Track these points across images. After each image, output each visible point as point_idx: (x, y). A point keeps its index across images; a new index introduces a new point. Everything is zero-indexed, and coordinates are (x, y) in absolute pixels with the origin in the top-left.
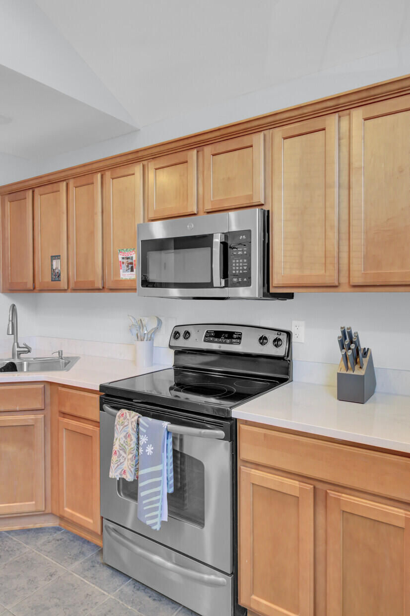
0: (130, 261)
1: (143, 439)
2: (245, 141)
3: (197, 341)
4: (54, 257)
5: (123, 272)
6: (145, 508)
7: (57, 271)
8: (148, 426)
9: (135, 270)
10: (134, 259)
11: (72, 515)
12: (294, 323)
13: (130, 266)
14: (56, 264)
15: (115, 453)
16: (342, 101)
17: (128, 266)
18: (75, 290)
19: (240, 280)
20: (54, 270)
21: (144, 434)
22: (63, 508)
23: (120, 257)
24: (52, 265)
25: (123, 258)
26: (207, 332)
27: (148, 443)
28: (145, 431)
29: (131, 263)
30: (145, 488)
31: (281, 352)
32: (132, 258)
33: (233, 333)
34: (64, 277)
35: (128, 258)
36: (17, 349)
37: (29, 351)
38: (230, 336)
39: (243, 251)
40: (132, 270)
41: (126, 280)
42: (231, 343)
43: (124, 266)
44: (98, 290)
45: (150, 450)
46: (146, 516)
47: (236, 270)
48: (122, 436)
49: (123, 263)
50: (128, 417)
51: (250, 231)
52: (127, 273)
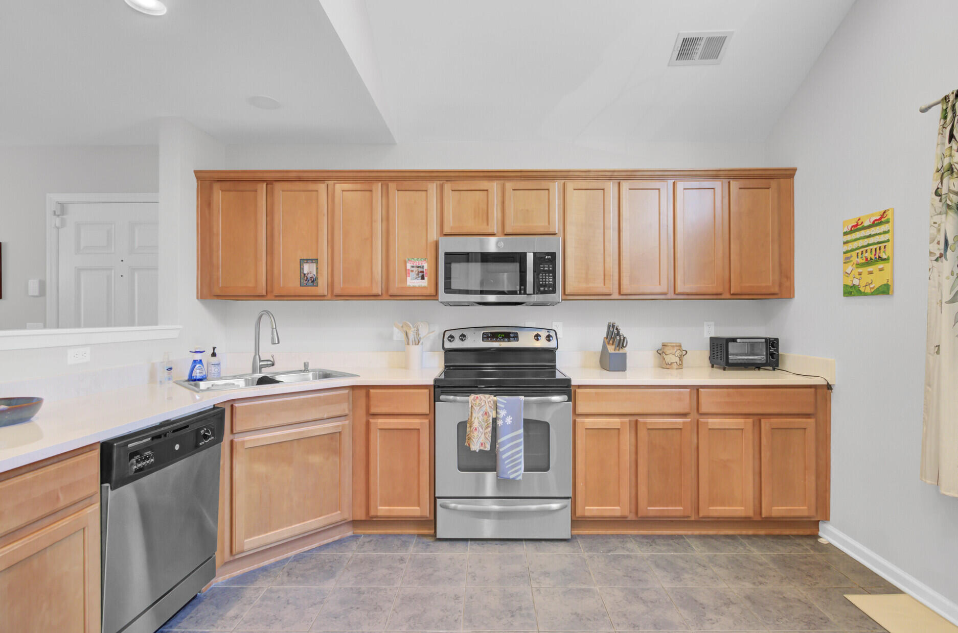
0: (420, 269)
1: (502, 413)
2: (544, 184)
3: (475, 342)
4: (303, 261)
5: (411, 279)
6: (507, 467)
7: (310, 276)
8: (505, 402)
9: (425, 278)
10: (426, 267)
11: (390, 510)
12: (554, 323)
13: (421, 274)
14: (307, 268)
15: (476, 429)
16: (616, 174)
17: (418, 274)
18: (339, 296)
19: (546, 289)
20: (305, 274)
21: (503, 409)
22: (377, 507)
23: (409, 266)
24: (301, 269)
25: (413, 267)
26: (483, 333)
27: (507, 415)
28: (503, 406)
29: (422, 272)
30: (505, 452)
31: (552, 344)
32: (423, 267)
33: (510, 333)
34: (323, 282)
35: (418, 267)
36: (258, 364)
37: (273, 365)
38: (507, 336)
39: (549, 267)
40: (423, 278)
41: (414, 287)
42: (509, 341)
43: (414, 275)
44: (376, 296)
45: (509, 420)
46: (509, 472)
47: (543, 281)
48: (480, 414)
49: (412, 271)
50: (483, 398)
51: (555, 253)
52: (416, 281)
